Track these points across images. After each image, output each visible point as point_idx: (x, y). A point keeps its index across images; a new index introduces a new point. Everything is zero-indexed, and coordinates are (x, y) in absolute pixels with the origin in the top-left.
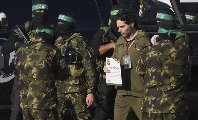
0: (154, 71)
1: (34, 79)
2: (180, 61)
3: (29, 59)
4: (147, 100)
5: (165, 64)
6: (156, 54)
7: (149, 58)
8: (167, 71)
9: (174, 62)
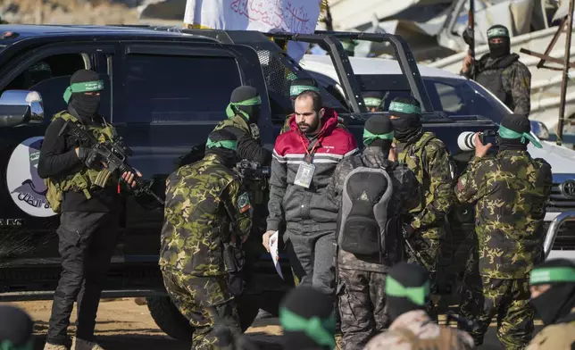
0: (499, 206)
1: (184, 218)
2: (541, 190)
3: (182, 184)
4: (485, 255)
5: (519, 194)
6: (506, 177)
7: (492, 182)
8: (521, 206)
9: (533, 192)
